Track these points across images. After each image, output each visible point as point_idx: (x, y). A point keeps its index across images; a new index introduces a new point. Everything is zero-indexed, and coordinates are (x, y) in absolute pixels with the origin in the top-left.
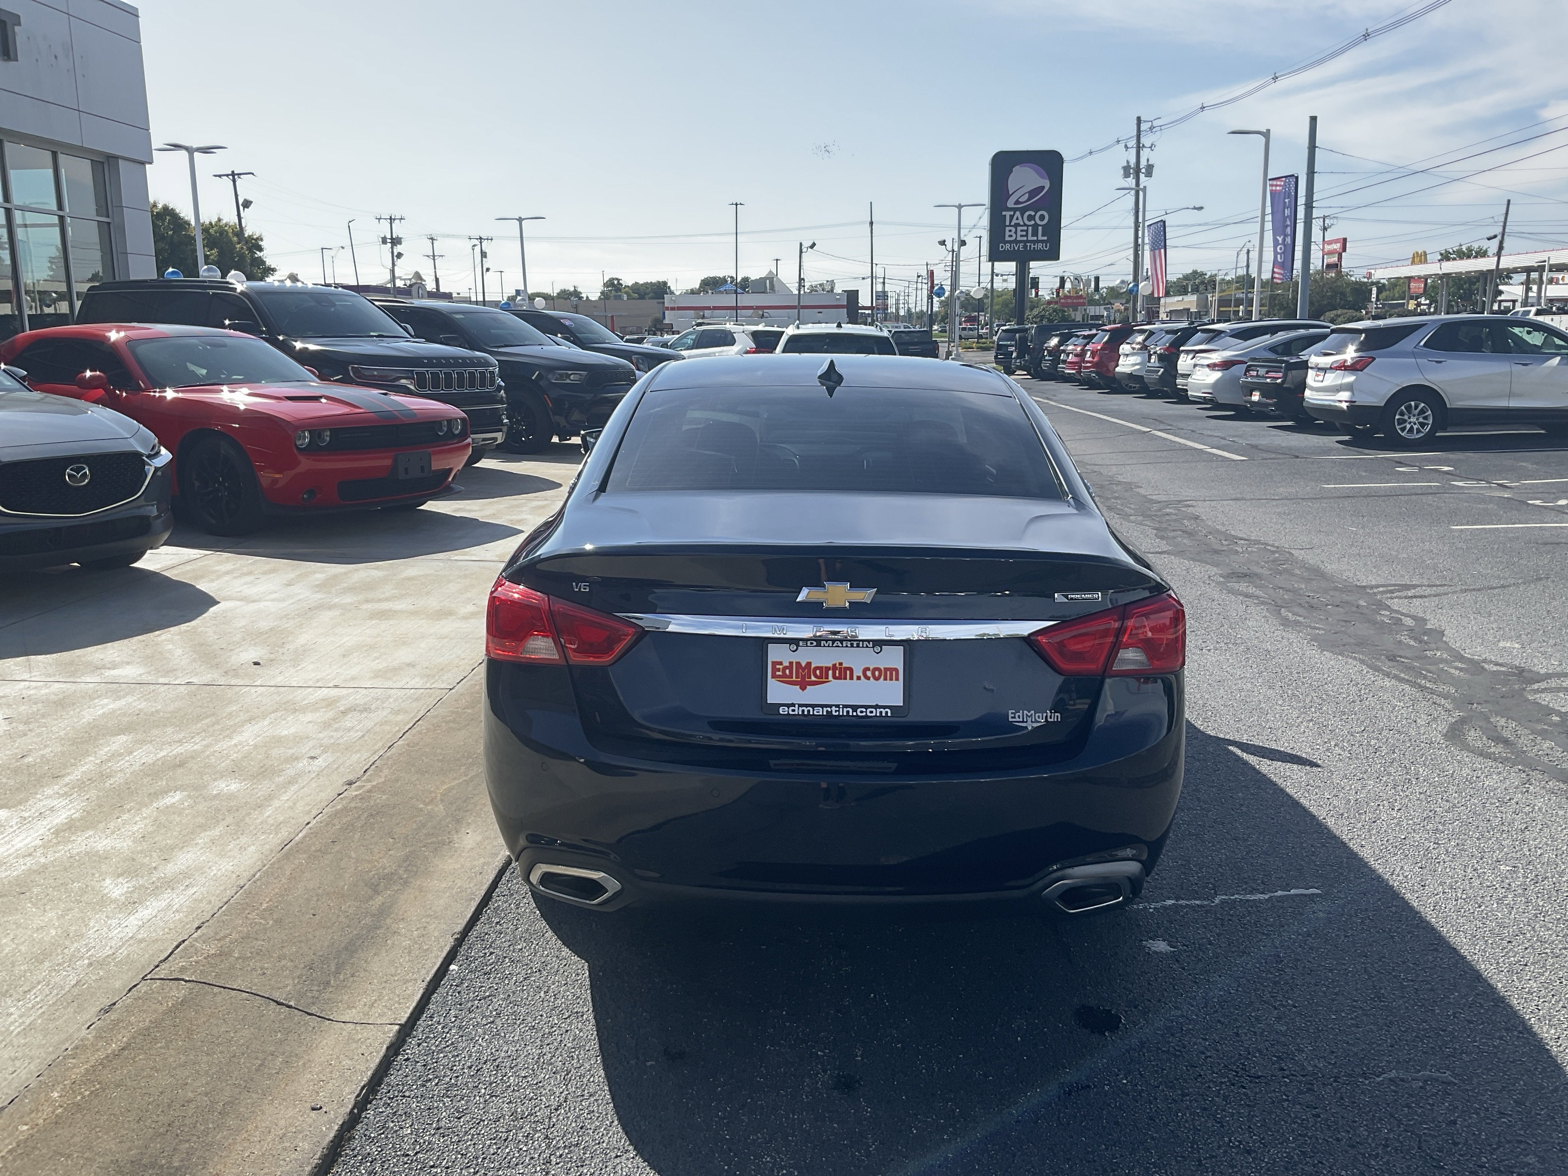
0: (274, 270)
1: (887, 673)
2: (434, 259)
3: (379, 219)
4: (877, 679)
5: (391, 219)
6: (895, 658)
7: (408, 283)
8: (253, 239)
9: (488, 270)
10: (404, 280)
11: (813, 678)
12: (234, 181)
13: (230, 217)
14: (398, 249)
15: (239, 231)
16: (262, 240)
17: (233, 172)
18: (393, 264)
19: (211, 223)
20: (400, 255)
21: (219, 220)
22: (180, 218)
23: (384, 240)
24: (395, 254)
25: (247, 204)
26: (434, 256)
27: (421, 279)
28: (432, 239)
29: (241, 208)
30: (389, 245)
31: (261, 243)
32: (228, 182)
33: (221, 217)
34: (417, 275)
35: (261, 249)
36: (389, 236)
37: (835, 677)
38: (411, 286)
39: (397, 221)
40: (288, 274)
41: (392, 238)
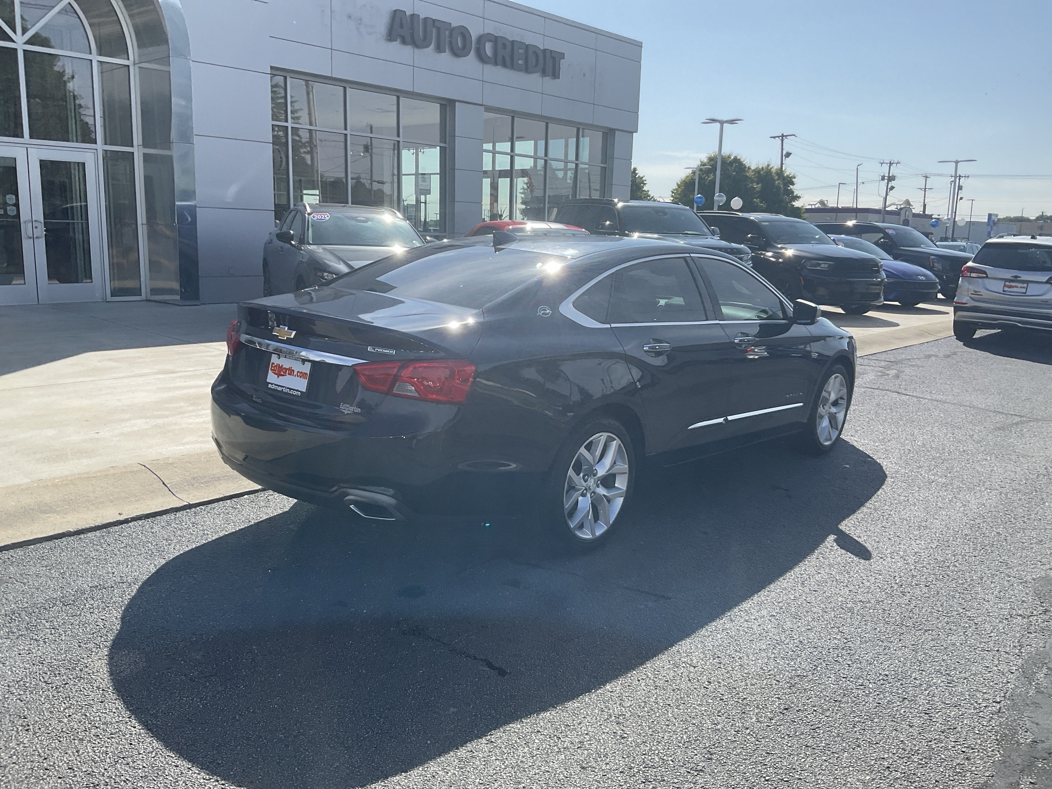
0: (799, 197)
1: (302, 375)
2: (925, 191)
3: (882, 164)
4: (301, 377)
5: (890, 163)
6: (307, 368)
7: (899, 207)
8: (789, 177)
9: (961, 199)
10: (897, 205)
11: (282, 373)
12: (782, 141)
13: (775, 165)
14: (892, 184)
15: (780, 172)
16: (795, 178)
17: (783, 134)
18: (887, 195)
19: (763, 168)
20: (892, 188)
21: (768, 165)
22: (743, 164)
23: (883, 178)
24: (889, 186)
25: (788, 155)
26: (925, 189)
27: (910, 205)
28: (926, 177)
29: (784, 157)
30: (886, 181)
31: (793, 180)
32: (778, 141)
33: (769, 164)
34: (908, 202)
35: (793, 184)
36: (887, 175)
37: (289, 374)
38: (901, 209)
39: (894, 165)
40: (818, 200)
41: (889, 177)
